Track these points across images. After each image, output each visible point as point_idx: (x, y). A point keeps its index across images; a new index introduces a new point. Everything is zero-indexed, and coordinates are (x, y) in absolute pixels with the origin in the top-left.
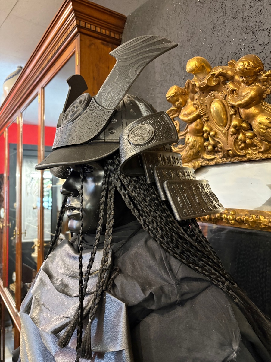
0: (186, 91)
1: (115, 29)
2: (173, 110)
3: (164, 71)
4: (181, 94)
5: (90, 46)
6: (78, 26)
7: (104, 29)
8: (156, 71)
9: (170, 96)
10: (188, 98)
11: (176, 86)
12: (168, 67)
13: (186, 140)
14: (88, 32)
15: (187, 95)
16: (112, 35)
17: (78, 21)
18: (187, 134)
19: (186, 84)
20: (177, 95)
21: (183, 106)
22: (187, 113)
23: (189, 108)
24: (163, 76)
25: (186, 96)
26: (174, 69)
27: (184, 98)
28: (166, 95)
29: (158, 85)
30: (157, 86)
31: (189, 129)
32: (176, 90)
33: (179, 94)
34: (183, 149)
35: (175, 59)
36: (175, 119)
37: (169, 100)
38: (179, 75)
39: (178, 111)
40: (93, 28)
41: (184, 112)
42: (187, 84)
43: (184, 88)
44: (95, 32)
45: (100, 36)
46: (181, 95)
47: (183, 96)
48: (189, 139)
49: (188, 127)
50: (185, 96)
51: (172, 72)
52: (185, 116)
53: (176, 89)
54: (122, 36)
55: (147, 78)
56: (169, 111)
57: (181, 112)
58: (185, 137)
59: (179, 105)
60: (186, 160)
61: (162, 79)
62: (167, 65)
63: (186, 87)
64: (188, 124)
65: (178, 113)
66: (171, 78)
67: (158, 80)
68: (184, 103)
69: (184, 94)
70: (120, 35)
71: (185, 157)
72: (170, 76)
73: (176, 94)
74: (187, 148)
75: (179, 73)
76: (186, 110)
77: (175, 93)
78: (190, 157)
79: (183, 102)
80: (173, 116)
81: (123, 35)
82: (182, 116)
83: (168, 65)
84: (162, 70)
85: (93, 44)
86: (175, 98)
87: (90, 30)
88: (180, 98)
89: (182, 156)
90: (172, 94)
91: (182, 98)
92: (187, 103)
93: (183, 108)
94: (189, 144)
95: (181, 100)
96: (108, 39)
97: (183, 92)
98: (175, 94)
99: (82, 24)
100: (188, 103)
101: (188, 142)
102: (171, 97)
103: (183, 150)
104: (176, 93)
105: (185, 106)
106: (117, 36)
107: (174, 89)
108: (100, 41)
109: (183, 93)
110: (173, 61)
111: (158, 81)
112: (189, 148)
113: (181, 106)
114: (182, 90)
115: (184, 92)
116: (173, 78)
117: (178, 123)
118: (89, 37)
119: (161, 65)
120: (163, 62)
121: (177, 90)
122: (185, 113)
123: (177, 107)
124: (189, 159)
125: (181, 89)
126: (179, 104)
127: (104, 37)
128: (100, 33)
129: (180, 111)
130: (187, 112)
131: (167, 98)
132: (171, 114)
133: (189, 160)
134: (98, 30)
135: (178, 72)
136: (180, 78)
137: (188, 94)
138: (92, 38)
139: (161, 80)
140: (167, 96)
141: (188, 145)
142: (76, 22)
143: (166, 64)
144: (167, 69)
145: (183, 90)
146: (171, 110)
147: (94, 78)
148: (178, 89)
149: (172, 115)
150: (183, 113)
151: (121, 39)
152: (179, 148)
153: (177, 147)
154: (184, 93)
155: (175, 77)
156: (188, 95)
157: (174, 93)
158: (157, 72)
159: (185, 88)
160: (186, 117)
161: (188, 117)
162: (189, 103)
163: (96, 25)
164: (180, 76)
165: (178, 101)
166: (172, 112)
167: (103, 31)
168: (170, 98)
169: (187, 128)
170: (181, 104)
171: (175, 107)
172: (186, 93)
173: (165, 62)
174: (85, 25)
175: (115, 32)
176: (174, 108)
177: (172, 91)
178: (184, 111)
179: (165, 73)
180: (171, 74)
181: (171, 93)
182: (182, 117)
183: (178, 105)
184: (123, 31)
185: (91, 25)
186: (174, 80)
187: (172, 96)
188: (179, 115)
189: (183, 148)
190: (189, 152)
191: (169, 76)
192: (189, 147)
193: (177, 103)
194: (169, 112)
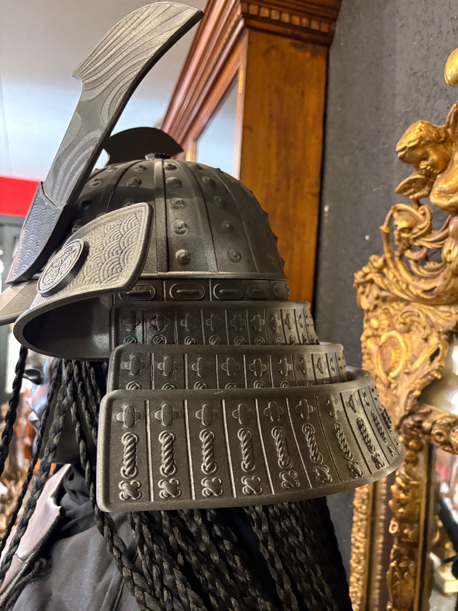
0: (450, 133)
1: (320, 13)
2: (415, 180)
3: (413, 89)
4: (434, 141)
5: (267, 52)
6: (245, 15)
7: (296, 15)
8: (397, 92)
9: (405, 148)
10: (454, 150)
11: (422, 123)
12: (423, 80)
13: (445, 251)
14: (265, 26)
15: (452, 144)
16: (315, 26)
17: (245, 5)
18: (447, 240)
19: (450, 116)
20: (424, 145)
21: (438, 172)
22: (447, 189)
23: (453, 177)
24: (412, 101)
25: (449, 147)
26: (436, 84)
27: (444, 150)
28: (398, 144)
29: (398, 122)
30: (397, 124)
31: (451, 228)
32: (421, 133)
33: (429, 141)
34: (437, 272)
35: (441, 59)
36: (421, 201)
37: (402, 158)
38: (448, 96)
39: (428, 183)
40: (275, 15)
41: (440, 186)
42: (452, 115)
43: (444, 126)
44: (279, 22)
45: (289, 31)
46: (434, 143)
47: (441, 147)
48: (450, 252)
49: (451, 222)
50: (445, 147)
51: (431, 90)
52: (443, 197)
53: (421, 130)
54: (335, 26)
55: (378, 109)
56: (406, 183)
57: (435, 185)
58: (443, 244)
59: (429, 168)
60: (444, 298)
61: (408, 110)
62: (422, 76)
63: (448, 123)
64: (450, 216)
65: (427, 188)
66: (429, 104)
67: (399, 112)
68: (441, 165)
69: (443, 142)
70: (330, 24)
71: (442, 292)
72: (427, 101)
73: (422, 142)
74: (446, 273)
75: (448, 92)
76: (446, 182)
77: (417, 141)
78: (452, 295)
79: (438, 161)
80: (416, 195)
81: (338, 23)
82: (436, 195)
83: (425, 75)
84: (411, 88)
85: (273, 47)
86: (419, 153)
87: (268, 20)
88: (431, 152)
89: (435, 290)
90: (410, 142)
91: (436, 150)
92: (451, 164)
93: (439, 176)
94: (450, 262)
95: (434, 157)
96: (305, 35)
97: (441, 137)
98: (420, 142)
99: (253, 10)
100: (453, 164)
101: (448, 260)
102: (407, 149)
103: (439, 274)
104: (421, 139)
105: (446, 172)
106: (324, 28)
107: (417, 130)
108: (288, 41)
109: (439, 138)
110: (435, 66)
111: (399, 115)
112: (450, 274)
113: (435, 171)
114: (438, 132)
115: (443, 135)
116: (433, 105)
117: (427, 211)
118: (266, 35)
119: (409, 76)
120: (412, 70)
121: (424, 132)
122: (442, 190)
123: (425, 175)
124: (450, 299)
125: (435, 128)
126: (428, 165)
127: (297, 32)
128: (289, 25)
129: (433, 183)
130: (449, 187)
131: (398, 152)
132: (412, 190)
133: (450, 301)
134: (286, 18)
135: (446, 90)
136: (448, 103)
137: (453, 140)
138: (272, 37)
139: (406, 112)
140: (399, 148)
141: (448, 265)
142: (242, 8)
143: (420, 73)
144: (420, 87)
145: (440, 132)
146: (410, 180)
147: (271, 116)
148: (427, 130)
149: (415, 192)
150: (437, 189)
151: (334, 32)
152: (429, 270)
153: (425, 267)
154: (442, 139)
155: (438, 102)
156: (454, 145)
157: (415, 140)
158: (399, 95)
159: (448, 127)
160: (444, 199)
161: (449, 198)
162: (455, 163)
163: (281, 9)
164: (449, 99)
165: (426, 159)
166: (413, 185)
167: (296, 20)
168: (405, 154)
169: (447, 226)
170: (434, 165)
171: (421, 174)
172: (450, 137)
173: (416, 70)
174: (259, 12)
175: (320, 18)
176: (418, 176)
177: (411, 137)
178: (441, 183)
179: (416, 95)
180: (429, 97)
181: (408, 141)
182: (434, 197)
183: (425, 168)
184: (337, 15)
185: (270, 9)
186: (436, 110)
187: (410, 148)
188: (430, 192)
189: (437, 269)
190: (450, 281)
191: (424, 100)
192: (451, 270)
193: (423, 165)
194: (407, 186)
